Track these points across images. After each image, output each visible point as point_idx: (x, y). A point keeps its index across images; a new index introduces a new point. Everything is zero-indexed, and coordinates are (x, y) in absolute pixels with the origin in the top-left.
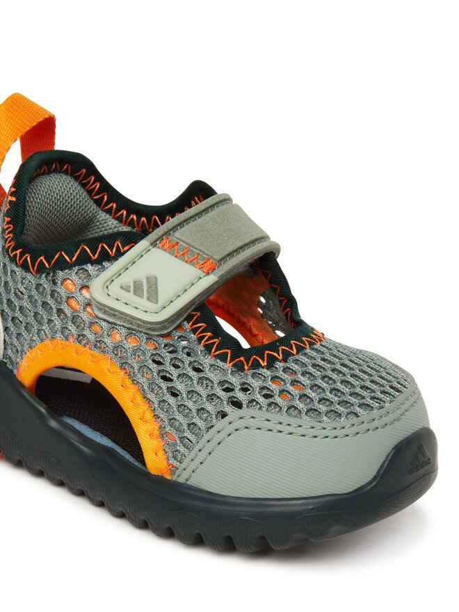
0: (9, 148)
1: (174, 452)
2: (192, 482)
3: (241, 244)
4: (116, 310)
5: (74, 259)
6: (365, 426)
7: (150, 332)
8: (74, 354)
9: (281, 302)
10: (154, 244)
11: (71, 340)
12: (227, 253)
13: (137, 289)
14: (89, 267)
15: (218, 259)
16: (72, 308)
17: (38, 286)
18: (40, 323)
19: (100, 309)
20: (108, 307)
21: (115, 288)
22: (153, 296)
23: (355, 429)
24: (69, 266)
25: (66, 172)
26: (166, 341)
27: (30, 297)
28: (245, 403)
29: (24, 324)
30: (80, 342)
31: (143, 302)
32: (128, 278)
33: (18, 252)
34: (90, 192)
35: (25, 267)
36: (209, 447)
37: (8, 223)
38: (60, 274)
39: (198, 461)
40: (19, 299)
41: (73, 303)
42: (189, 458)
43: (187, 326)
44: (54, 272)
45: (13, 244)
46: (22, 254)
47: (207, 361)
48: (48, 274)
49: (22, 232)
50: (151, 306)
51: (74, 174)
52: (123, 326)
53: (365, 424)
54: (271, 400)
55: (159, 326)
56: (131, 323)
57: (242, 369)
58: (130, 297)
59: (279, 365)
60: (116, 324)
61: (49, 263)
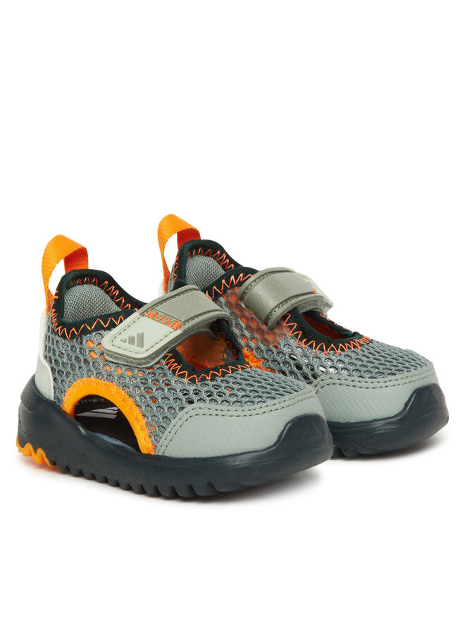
0: (54, 267)
1: (155, 437)
2: (167, 454)
3: (200, 312)
4: (117, 354)
5: (93, 327)
6: (269, 408)
7: (139, 366)
8: (94, 386)
9: (233, 352)
10: (142, 314)
11: (92, 377)
12: (190, 317)
13: (131, 341)
14: (102, 332)
15: (183, 321)
16: (92, 357)
17: (72, 347)
18: (74, 370)
19: (108, 355)
20: (113, 352)
21: (117, 342)
22: (141, 344)
23: (262, 410)
24: (90, 332)
25: (94, 284)
26: (149, 371)
27: (68, 355)
28: (195, 401)
29: (65, 373)
30: (98, 378)
31: (135, 348)
32: (125, 335)
33: (59, 328)
34: (112, 297)
35: (64, 336)
36: (174, 430)
37: (54, 312)
38: (85, 338)
39: (168, 440)
40: (61, 357)
41: (92, 354)
42: (163, 438)
43: (164, 362)
44: (81, 336)
45: (56, 324)
46: (61, 329)
47: (173, 379)
48: (78, 339)
49: (62, 316)
50: (140, 349)
51: (100, 285)
52: (123, 365)
53: (269, 407)
54: (212, 397)
55: (144, 361)
56: (127, 362)
57: (194, 382)
58: (127, 345)
59: (219, 379)
60: (119, 364)
61: (78, 332)
